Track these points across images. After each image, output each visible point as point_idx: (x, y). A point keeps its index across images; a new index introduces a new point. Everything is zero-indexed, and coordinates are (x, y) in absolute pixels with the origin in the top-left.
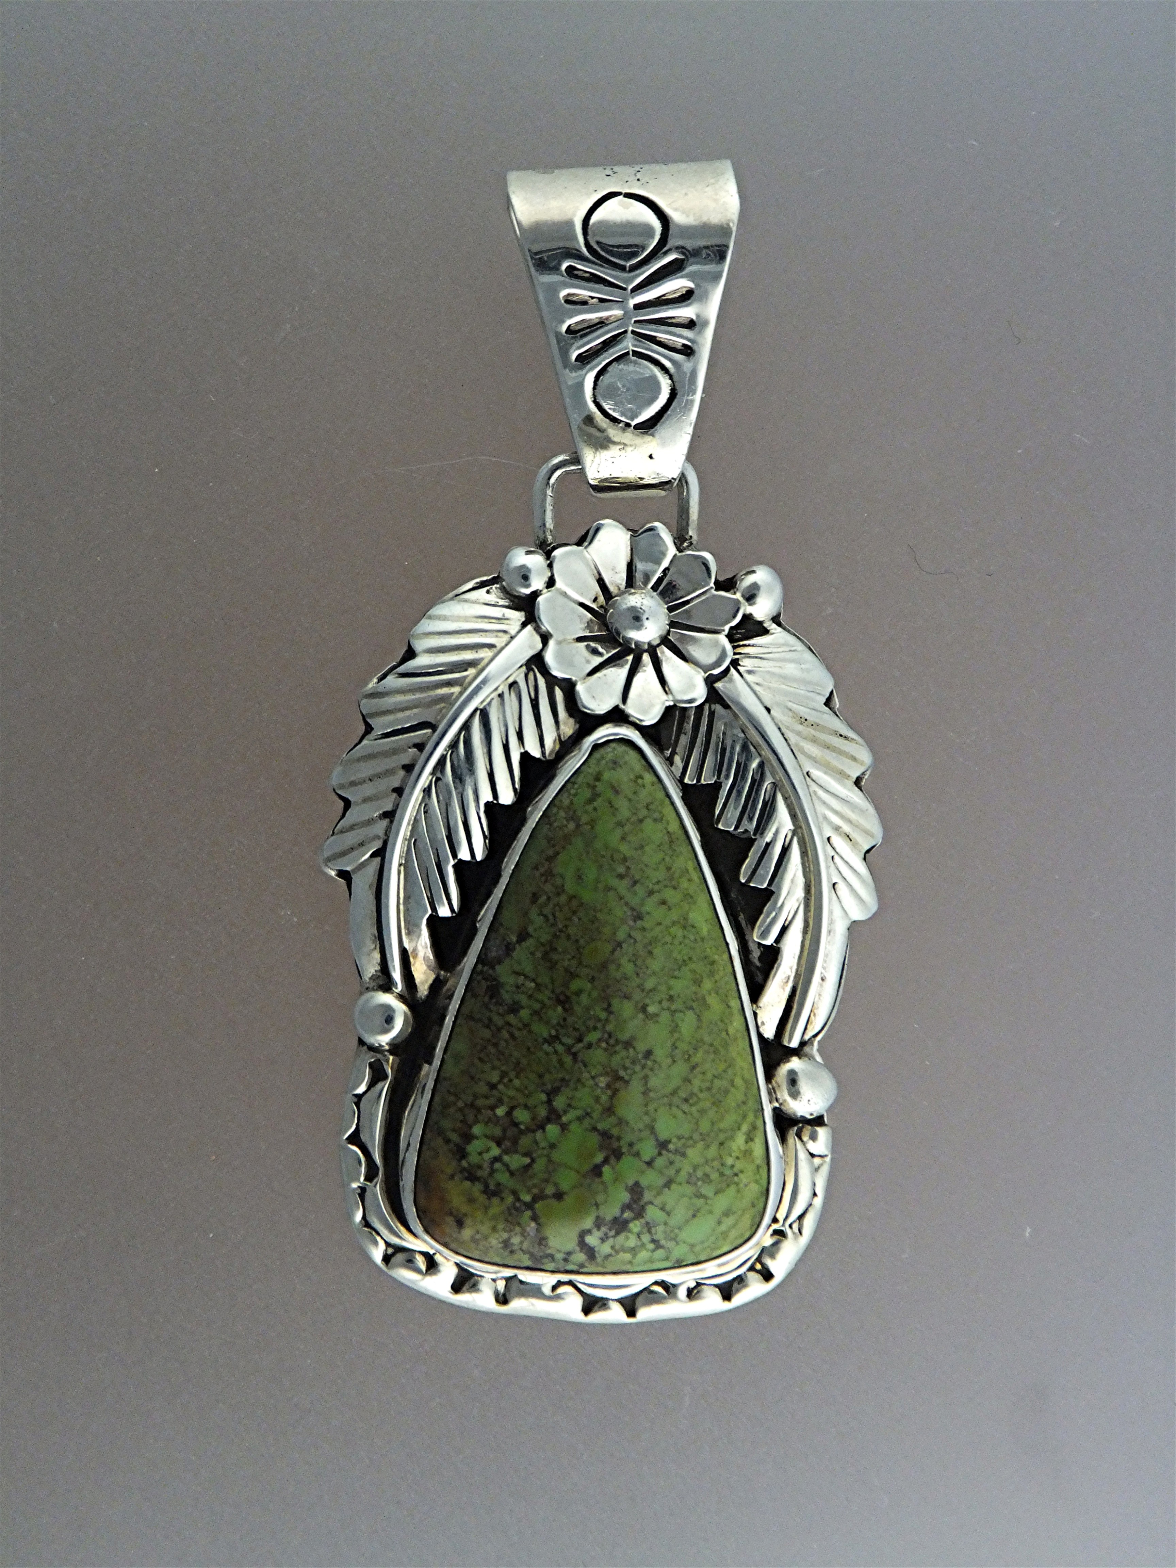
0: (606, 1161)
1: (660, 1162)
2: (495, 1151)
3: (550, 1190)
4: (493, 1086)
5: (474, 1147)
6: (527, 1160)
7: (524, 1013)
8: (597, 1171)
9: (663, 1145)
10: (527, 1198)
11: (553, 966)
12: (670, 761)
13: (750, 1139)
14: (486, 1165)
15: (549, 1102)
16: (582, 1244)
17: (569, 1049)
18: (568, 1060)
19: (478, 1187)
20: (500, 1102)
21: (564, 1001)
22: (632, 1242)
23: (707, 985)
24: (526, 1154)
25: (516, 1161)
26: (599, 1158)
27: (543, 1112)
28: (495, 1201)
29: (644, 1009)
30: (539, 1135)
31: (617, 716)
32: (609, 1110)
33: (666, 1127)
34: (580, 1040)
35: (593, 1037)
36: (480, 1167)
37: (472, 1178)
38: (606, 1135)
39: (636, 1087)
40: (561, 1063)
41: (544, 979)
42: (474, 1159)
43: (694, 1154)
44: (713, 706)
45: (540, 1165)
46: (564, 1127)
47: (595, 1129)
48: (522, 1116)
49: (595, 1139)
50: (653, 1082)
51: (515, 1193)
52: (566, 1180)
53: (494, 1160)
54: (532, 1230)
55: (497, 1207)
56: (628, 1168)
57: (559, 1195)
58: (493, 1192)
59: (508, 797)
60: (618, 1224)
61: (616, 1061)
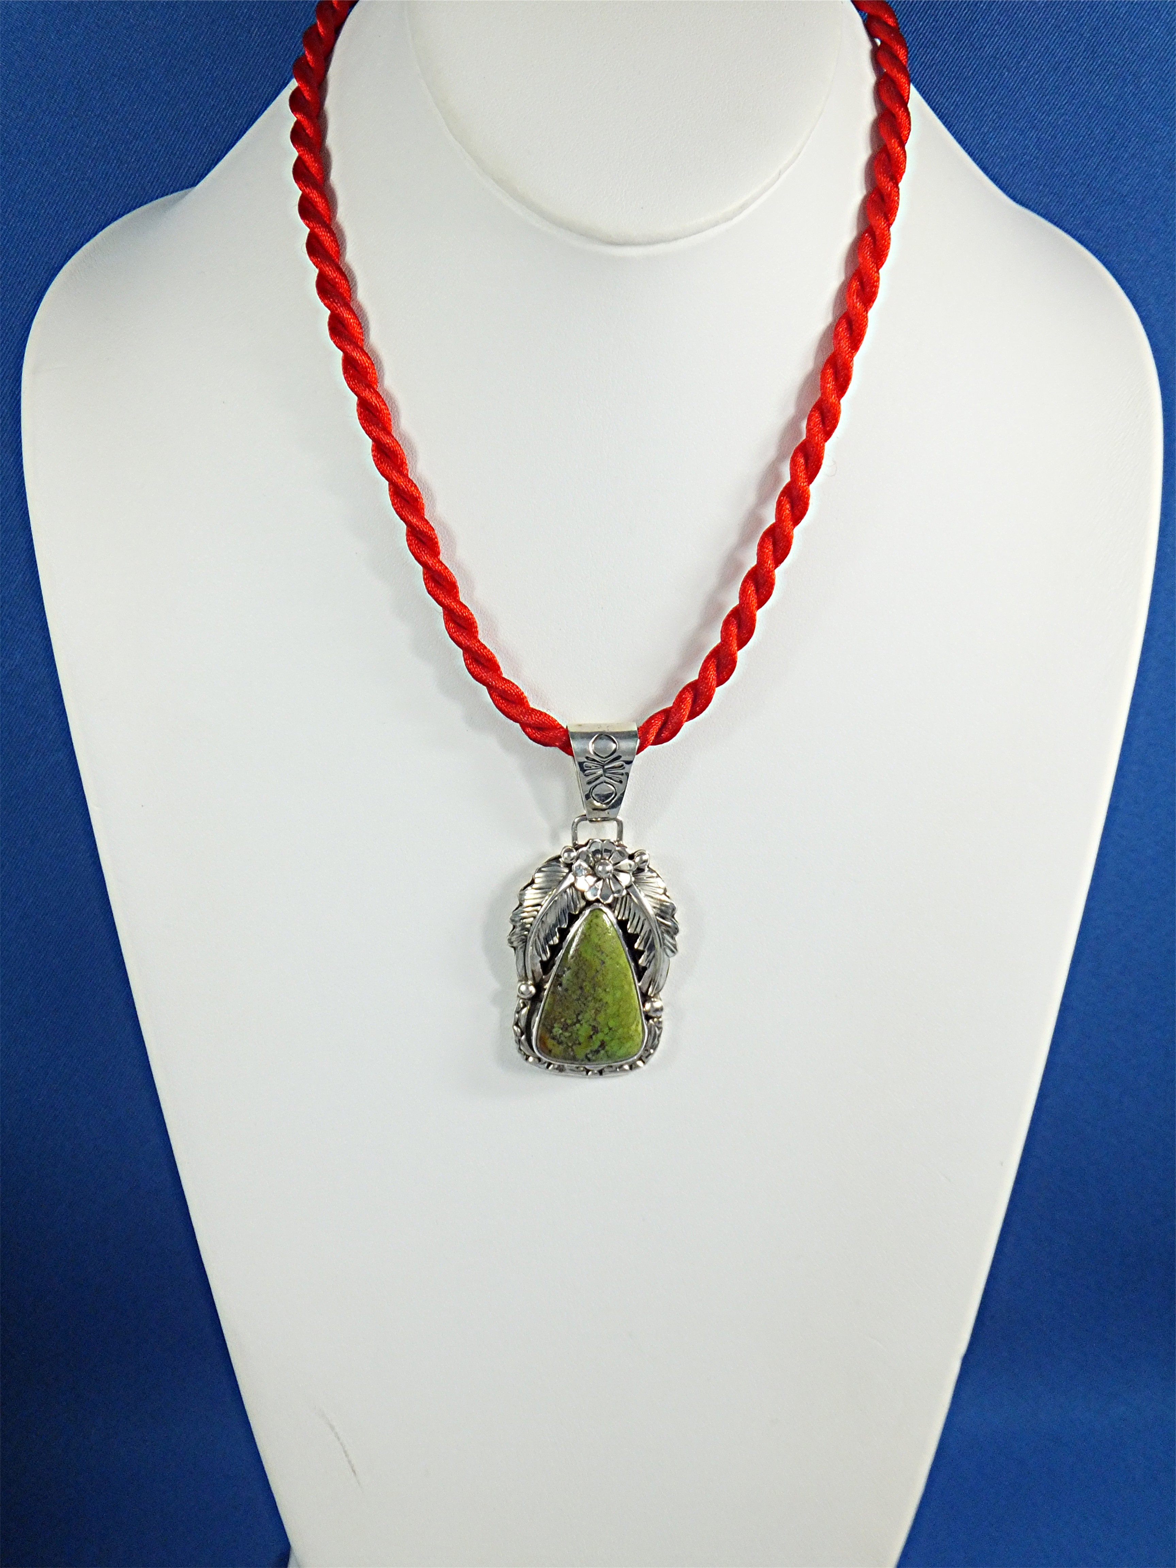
0: (594, 1034)
1: (610, 1034)
2: (561, 1031)
3: (577, 1042)
4: (560, 1013)
5: (554, 1030)
6: (570, 1034)
7: (570, 992)
8: (591, 1037)
9: (610, 1029)
10: (570, 1045)
11: (578, 978)
12: (614, 912)
14: (558, 1036)
15: (577, 1017)
16: (587, 1057)
17: (583, 1003)
18: (583, 1005)
19: (556, 1042)
20: (562, 1018)
21: (581, 988)
22: (601, 1056)
23: (624, 982)
24: (570, 1032)
25: (567, 1034)
26: (592, 1033)
27: (575, 1020)
28: (561, 1045)
29: (605, 991)
30: (574, 1027)
31: (598, 901)
32: (595, 1019)
33: (611, 1024)
34: (586, 999)
35: (590, 998)
36: (556, 1036)
37: (554, 1039)
38: (594, 1027)
39: (603, 1012)
40: (581, 1006)
41: (575, 982)
42: (555, 1034)
43: (620, 1031)
44: (627, 896)
45: (574, 1035)
46: (581, 1025)
47: (590, 1025)
48: (569, 1022)
49: (591, 1028)
50: (608, 1010)
51: (567, 1043)
52: (581, 1040)
53: (560, 1034)
54: (572, 1053)
55: (561, 1047)
56: (600, 1036)
57: (580, 1044)
58: (560, 1043)
59: (564, 926)
60: (597, 1052)
61: (597, 1005)
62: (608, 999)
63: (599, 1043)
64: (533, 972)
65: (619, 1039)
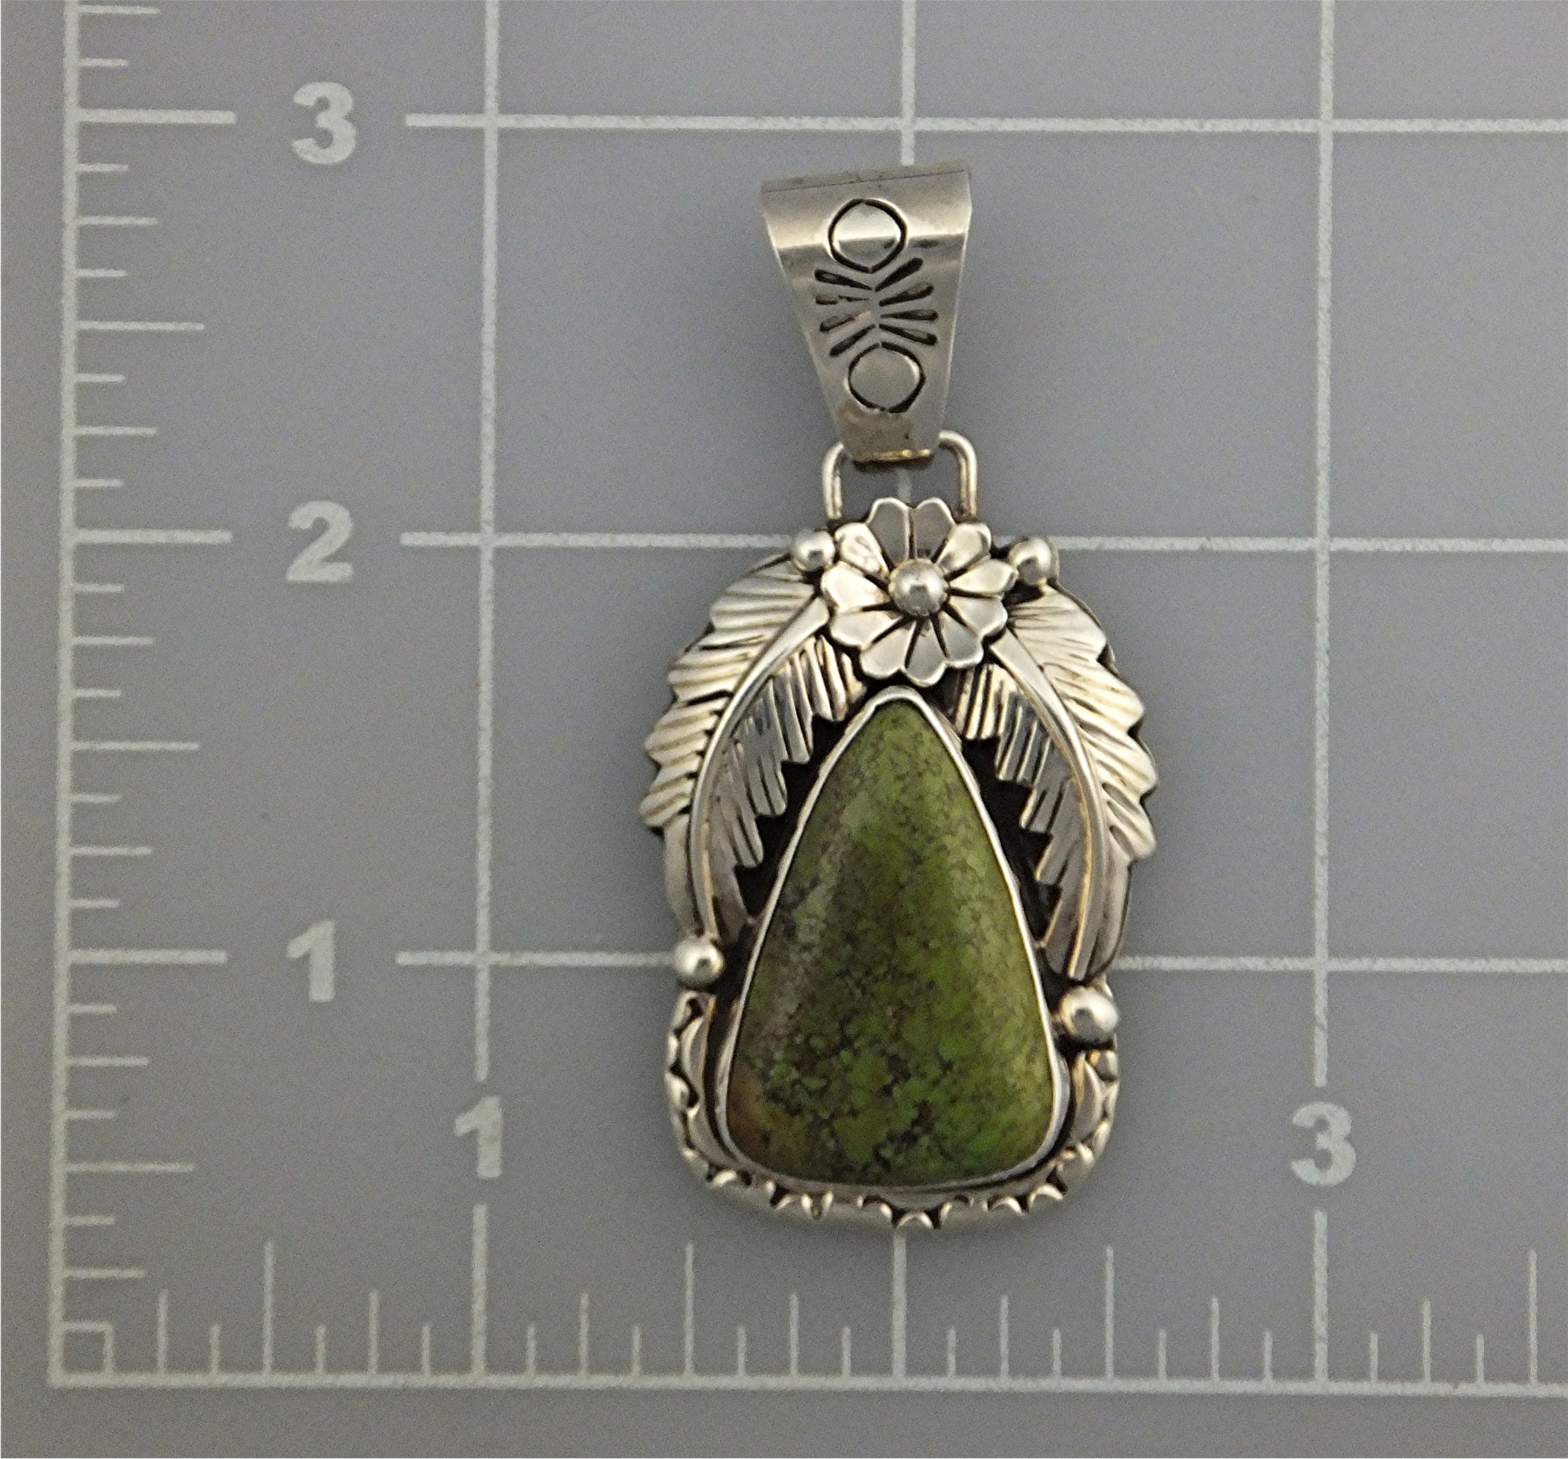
0: (896, 1081)
1: (945, 1082)
2: (795, 1074)
3: (846, 1108)
4: (791, 1017)
5: (777, 1070)
6: (823, 1083)
7: (818, 951)
8: (887, 1090)
9: (947, 1066)
10: (825, 1115)
11: (842, 908)
12: (952, 719)
13: (1030, 1060)
14: (787, 1087)
15: (842, 1028)
16: (878, 1157)
17: (858, 982)
18: (858, 992)
19: (782, 1106)
20: (798, 1030)
21: (853, 939)
22: (923, 1154)
23: (986, 922)
24: (823, 1077)
25: (815, 1083)
26: (889, 1079)
27: (837, 1039)
28: (797, 1118)
29: (926, 945)
30: (834, 1060)
31: (899, 680)
32: (897, 1037)
33: (949, 1051)
34: (868, 973)
35: (881, 970)
36: (782, 1089)
37: (776, 1098)
38: (894, 1060)
39: (919, 1016)
40: (851, 994)
41: (835, 920)
42: (776, 1081)
43: (977, 1074)
44: (991, 667)
45: (835, 1086)
46: (856, 1053)
47: (883, 1053)
48: (818, 1043)
49: (883, 1063)
50: (939, 1009)
51: (814, 1112)
52: (859, 1099)
53: (795, 1083)
54: (831, 1144)
55: (799, 1124)
56: (915, 1087)
57: (854, 1113)
58: (795, 1111)
59: (803, 756)
60: (910, 1139)
61: (902, 992)
62: (937, 970)
63: (914, 1114)
64: (716, 903)
65: (974, 1098)
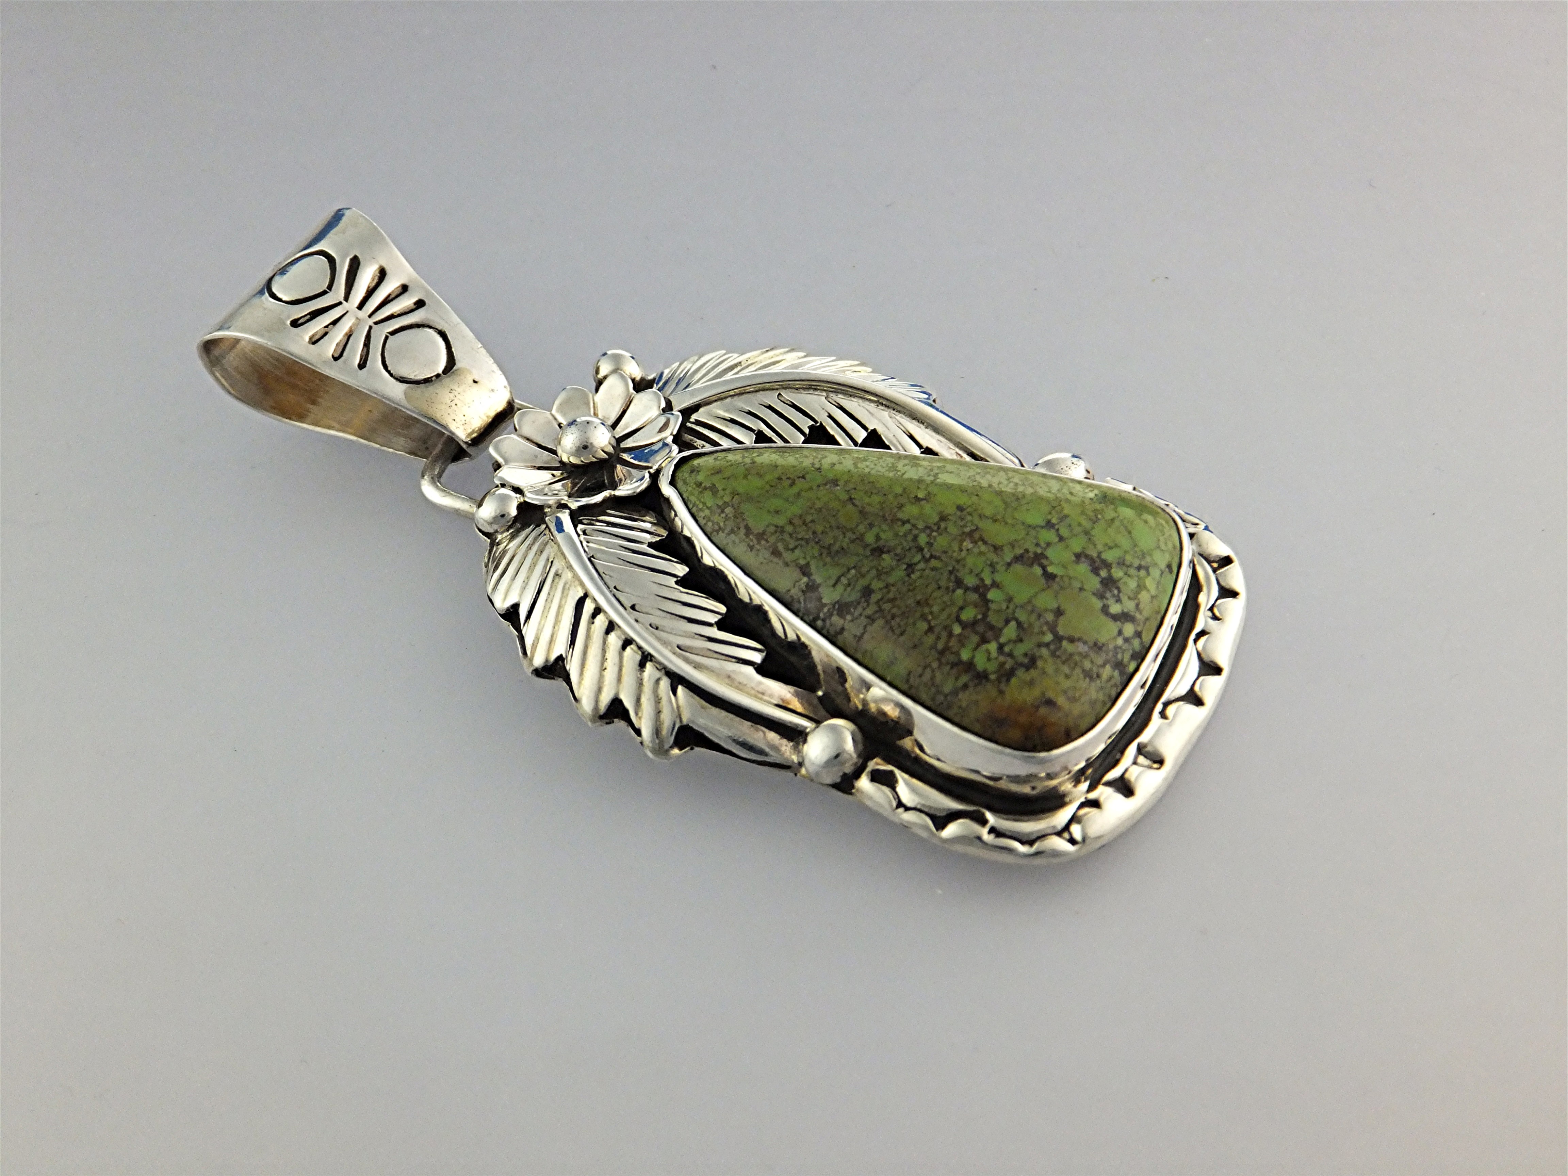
0: (1043, 567)
1: (1064, 533)
2: (993, 647)
3: (1050, 617)
4: (931, 629)
5: (981, 662)
6: (1013, 624)
7: (876, 585)
8: (1050, 577)
9: (1049, 525)
10: (1049, 637)
11: (844, 551)
14: (1002, 658)
15: (967, 589)
16: (1115, 618)
17: (925, 560)
18: (934, 563)
19: (1020, 673)
20: (948, 629)
21: (878, 551)
22: (1133, 584)
24: (1007, 622)
25: (1010, 632)
26: (1038, 570)
27: (974, 597)
28: (1040, 663)
29: (918, 500)
30: (993, 606)
32: (997, 549)
33: (1035, 519)
34: (921, 549)
35: (923, 539)
36: (1002, 665)
37: (1009, 675)
38: (1018, 559)
39: (986, 526)
40: (934, 569)
41: (852, 561)
42: (992, 667)
43: (1071, 510)
45: (1022, 616)
46: (995, 585)
47: (1009, 565)
48: (968, 615)
49: (1018, 568)
50: (988, 512)
51: (1040, 645)
52: (1046, 602)
53: (1001, 650)
55: (1047, 664)
56: (1057, 555)
57: (1059, 613)
58: (1031, 662)
59: (680, 568)
60: (1109, 583)
61: (953, 530)
62: (948, 500)
63: (1085, 568)
65: (1094, 521)
